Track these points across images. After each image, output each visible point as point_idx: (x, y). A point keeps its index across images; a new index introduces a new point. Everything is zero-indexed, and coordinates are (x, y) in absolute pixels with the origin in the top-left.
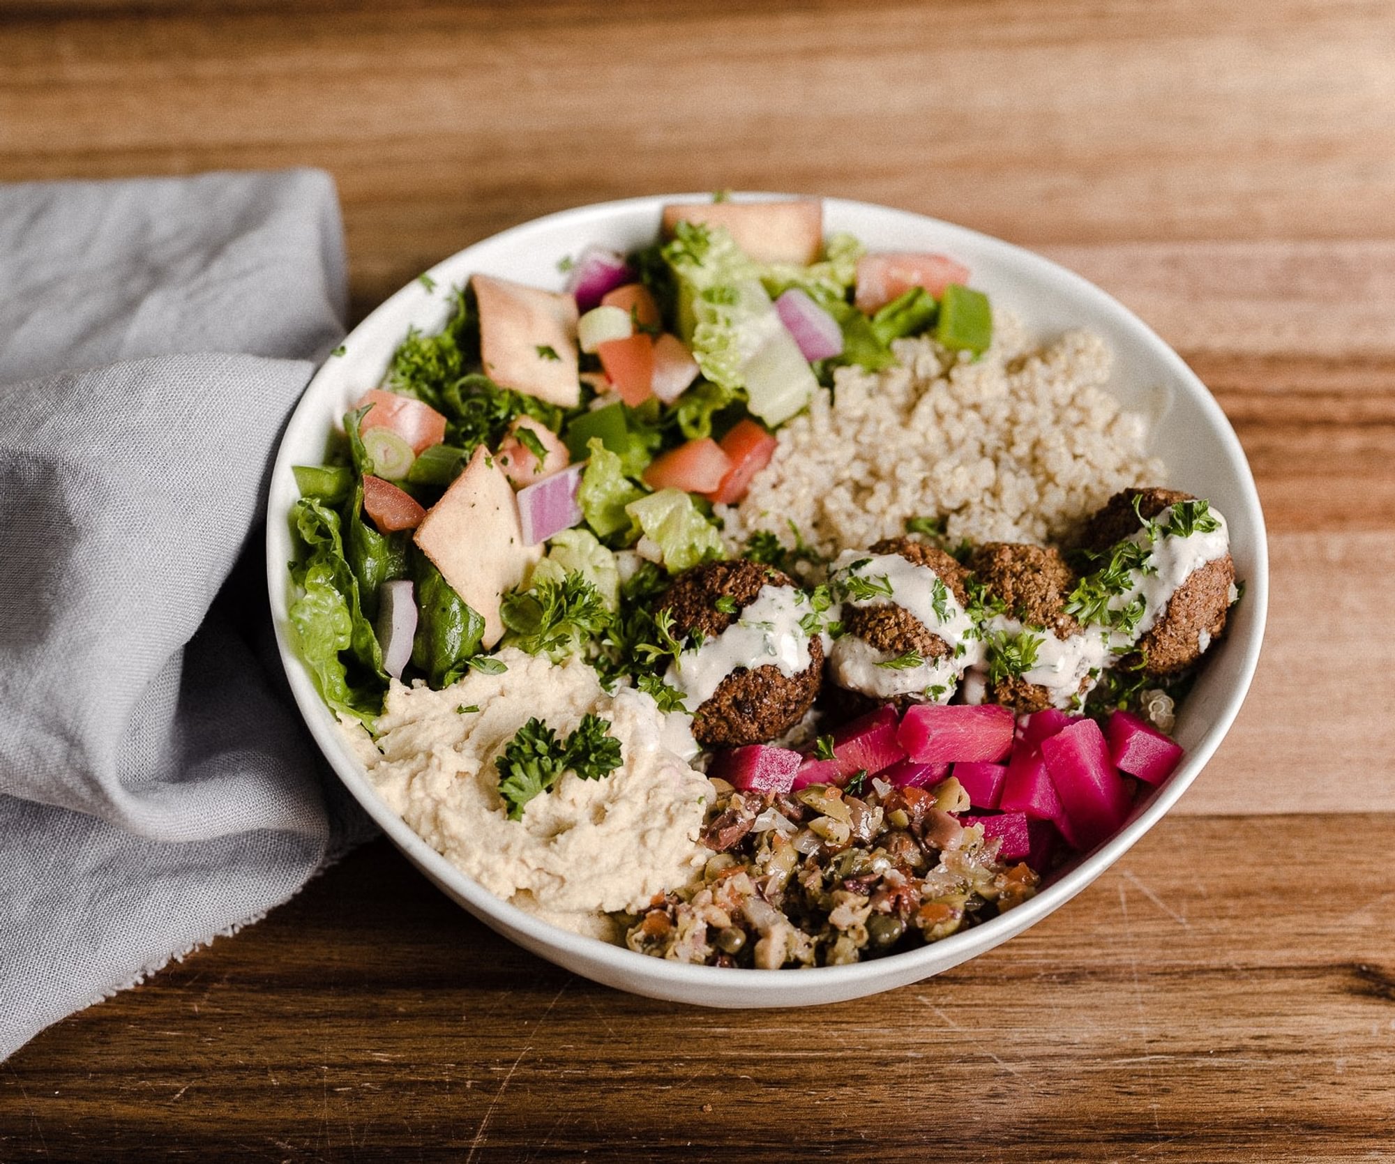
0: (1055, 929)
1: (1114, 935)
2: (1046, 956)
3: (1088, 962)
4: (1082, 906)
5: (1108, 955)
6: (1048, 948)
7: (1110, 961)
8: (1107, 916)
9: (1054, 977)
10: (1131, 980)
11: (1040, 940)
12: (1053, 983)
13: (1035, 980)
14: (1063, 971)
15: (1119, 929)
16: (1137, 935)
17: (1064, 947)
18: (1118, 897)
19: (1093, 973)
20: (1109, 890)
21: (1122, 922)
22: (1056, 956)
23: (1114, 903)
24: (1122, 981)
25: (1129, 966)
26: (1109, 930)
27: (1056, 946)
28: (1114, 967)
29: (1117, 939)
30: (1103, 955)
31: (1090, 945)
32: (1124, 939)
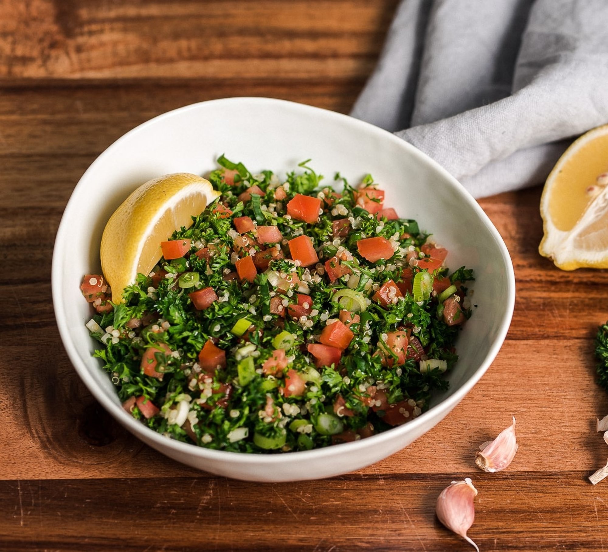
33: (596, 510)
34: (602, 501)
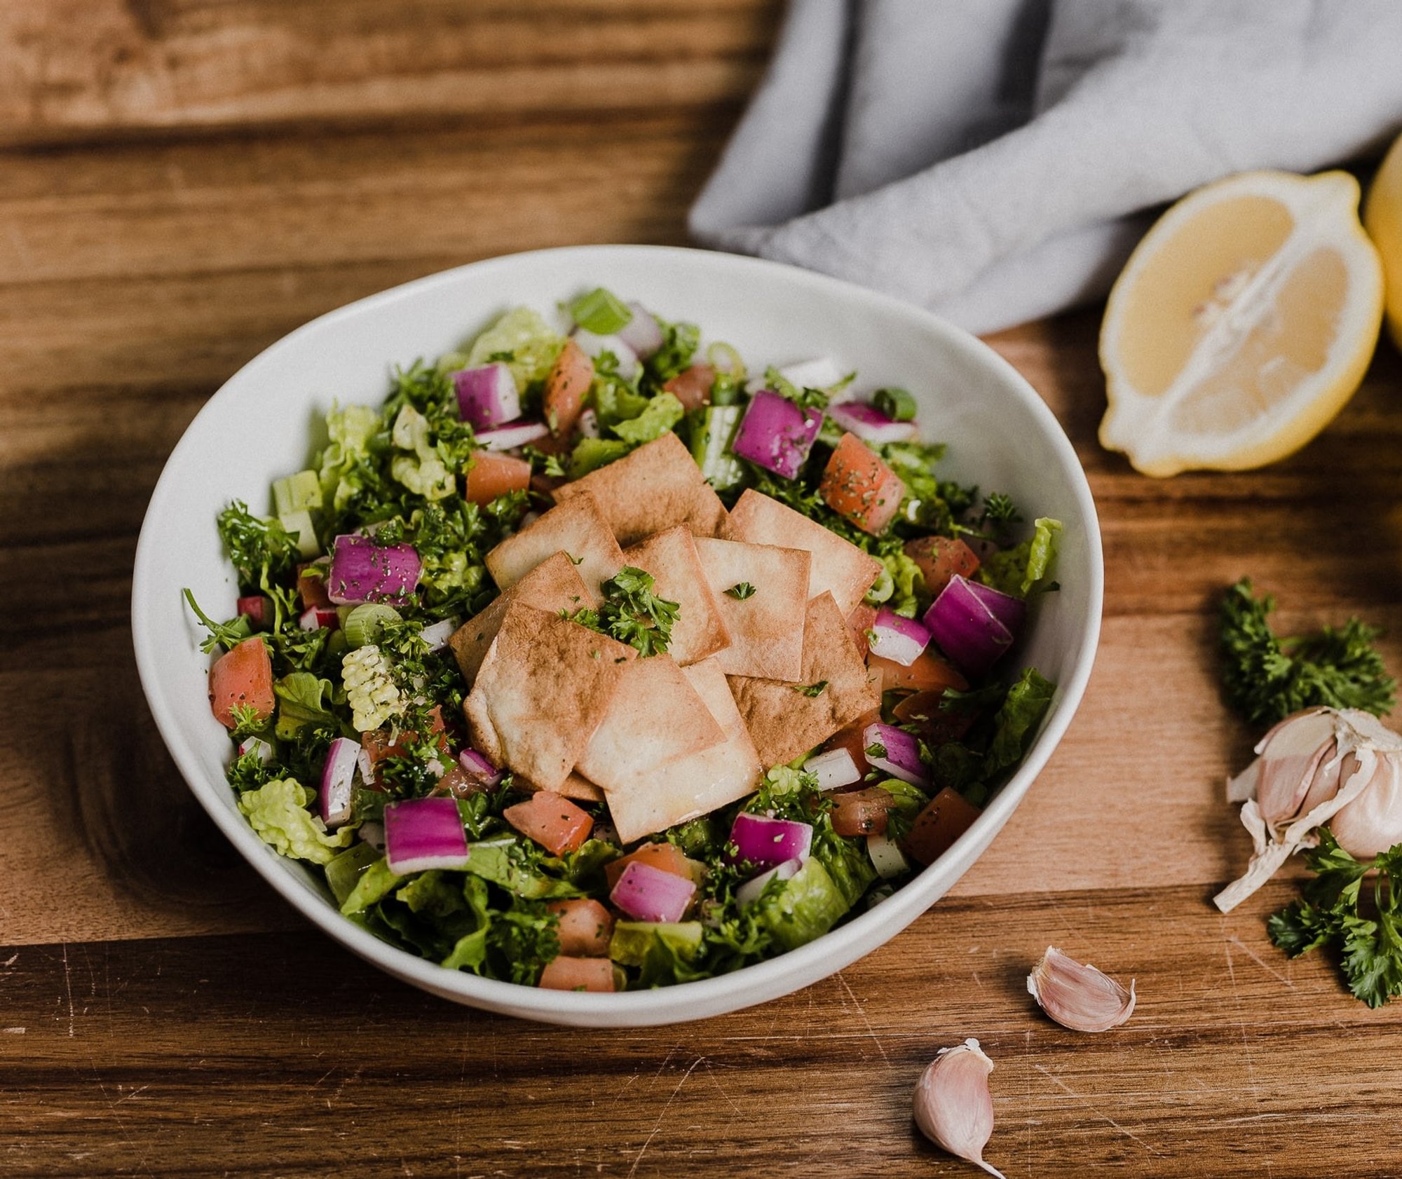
0: (1165, 995)
1: (1223, 999)
2: (1158, 1022)
3: (1199, 1025)
4: (1191, 972)
5: (1218, 1018)
6: (1160, 1013)
7: (1219, 1024)
8: (1216, 981)
9: (1166, 1042)
10: (1241, 1042)
11: (1151, 1006)
12: (1166, 1047)
13: (1147, 1045)
14: (1175, 1035)
15: (1227, 992)
16: (1246, 998)
17: (1175, 1012)
18: (1225, 962)
19: (1203, 1036)
20: (1217, 955)
21: (1231, 985)
22: (1168, 1022)
23: (1221, 967)
24: (1232, 1043)
25: (1239, 1028)
26: (1217, 994)
27: (1167, 1011)
28: (1223, 1029)
29: (1226, 1003)
30: (1213, 1018)
31: (1200, 1009)
32: (1233, 1002)
33: (1230, 964)
34: (1242, 945)
